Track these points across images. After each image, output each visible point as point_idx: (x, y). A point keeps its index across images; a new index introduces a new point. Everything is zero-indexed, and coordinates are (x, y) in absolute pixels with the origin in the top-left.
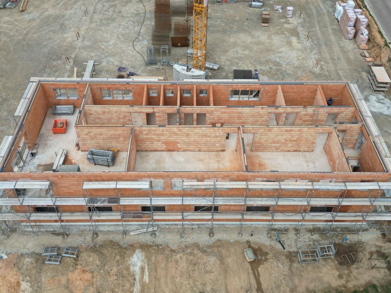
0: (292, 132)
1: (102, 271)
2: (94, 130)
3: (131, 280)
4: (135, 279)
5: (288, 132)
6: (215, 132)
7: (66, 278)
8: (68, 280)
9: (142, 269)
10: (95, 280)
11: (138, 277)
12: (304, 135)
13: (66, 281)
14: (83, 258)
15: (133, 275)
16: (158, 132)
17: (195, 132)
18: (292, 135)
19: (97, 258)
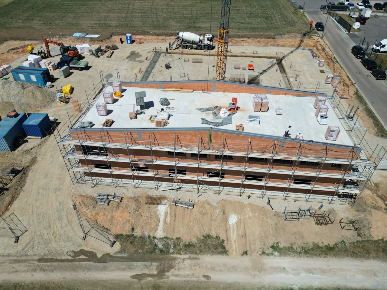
1: (137, 212)
3: (157, 221)
4: (159, 221)
7: (111, 215)
8: (112, 217)
9: (166, 214)
10: (131, 218)
11: (162, 220)
13: (110, 217)
14: (124, 203)
15: (159, 218)
19: (134, 203)
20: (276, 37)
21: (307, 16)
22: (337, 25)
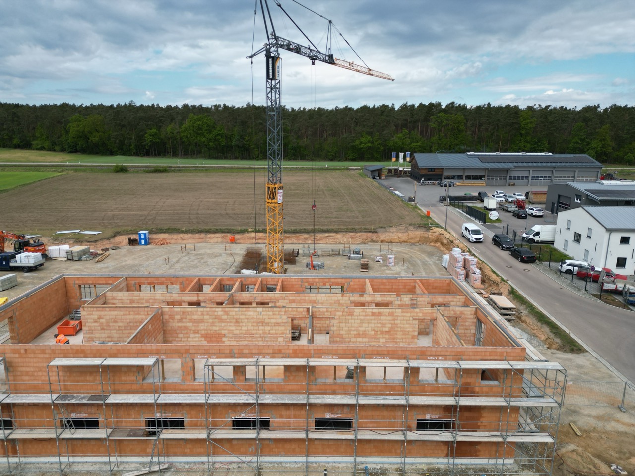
0: (382, 318)
2: (106, 313)
5: (376, 318)
6: (275, 317)
12: (399, 322)
16: (196, 317)
17: (247, 317)
18: (382, 322)
20: (378, 230)
21: (421, 208)
22: (466, 216)
